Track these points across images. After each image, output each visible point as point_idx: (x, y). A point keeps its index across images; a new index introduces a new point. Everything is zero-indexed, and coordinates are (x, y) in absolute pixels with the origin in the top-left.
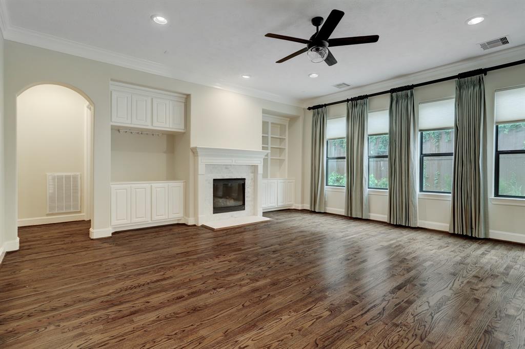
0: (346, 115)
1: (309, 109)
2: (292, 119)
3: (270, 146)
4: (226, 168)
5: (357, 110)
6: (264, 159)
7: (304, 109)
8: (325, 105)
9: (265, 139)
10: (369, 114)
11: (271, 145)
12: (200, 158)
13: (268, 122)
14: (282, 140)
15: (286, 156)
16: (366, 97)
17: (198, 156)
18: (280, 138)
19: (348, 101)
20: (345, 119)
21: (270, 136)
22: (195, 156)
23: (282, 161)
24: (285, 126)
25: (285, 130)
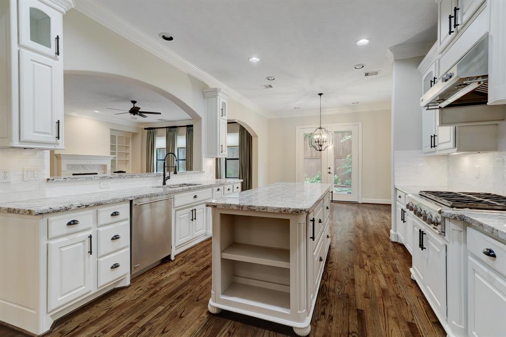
0: (166, 135)
1: (145, 129)
2: (134, 135)
3: (117, 152)
4: (83, 167)
5: (171, 134)
6: (112, 161)
7: (142, 128)
8: (155, 128)
9: (113, 147)
10: (178, 137)
11: (118, 150)
12: (62, 161)
13: (115, 136)
14: (127, 147)
15: (130, 158)
16: (176, 127)
17: (61, 159)
18: (126, 146)
19: (167, 127)
20: (165, 138)
21: (117, 145)
22: (58, 159)
23: (127, 161)
24: (129, 138)
25: (129, 142)
